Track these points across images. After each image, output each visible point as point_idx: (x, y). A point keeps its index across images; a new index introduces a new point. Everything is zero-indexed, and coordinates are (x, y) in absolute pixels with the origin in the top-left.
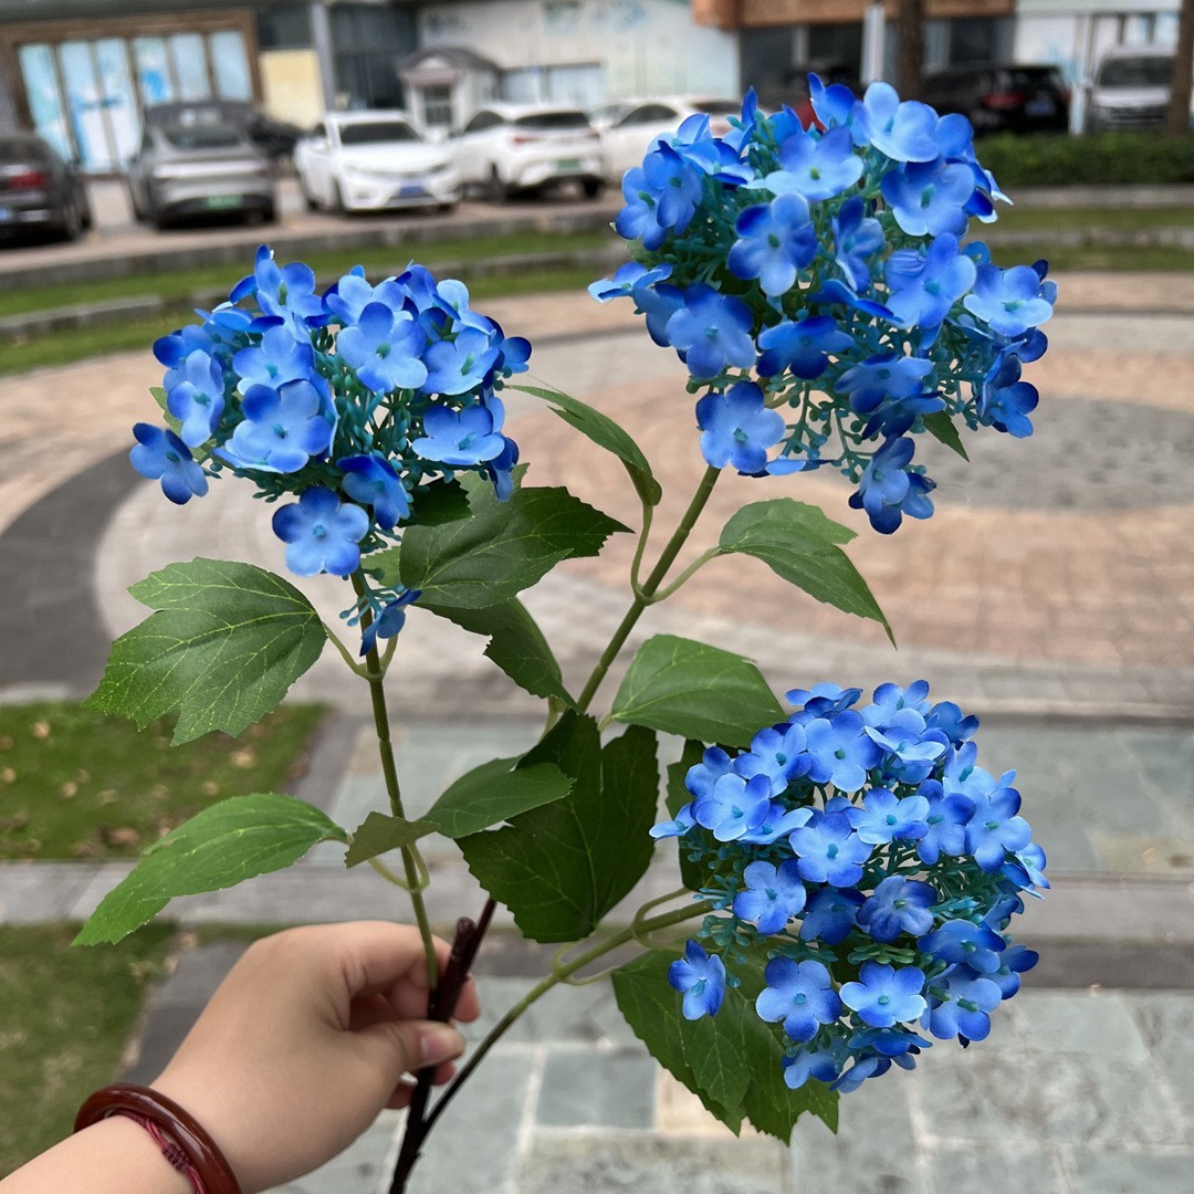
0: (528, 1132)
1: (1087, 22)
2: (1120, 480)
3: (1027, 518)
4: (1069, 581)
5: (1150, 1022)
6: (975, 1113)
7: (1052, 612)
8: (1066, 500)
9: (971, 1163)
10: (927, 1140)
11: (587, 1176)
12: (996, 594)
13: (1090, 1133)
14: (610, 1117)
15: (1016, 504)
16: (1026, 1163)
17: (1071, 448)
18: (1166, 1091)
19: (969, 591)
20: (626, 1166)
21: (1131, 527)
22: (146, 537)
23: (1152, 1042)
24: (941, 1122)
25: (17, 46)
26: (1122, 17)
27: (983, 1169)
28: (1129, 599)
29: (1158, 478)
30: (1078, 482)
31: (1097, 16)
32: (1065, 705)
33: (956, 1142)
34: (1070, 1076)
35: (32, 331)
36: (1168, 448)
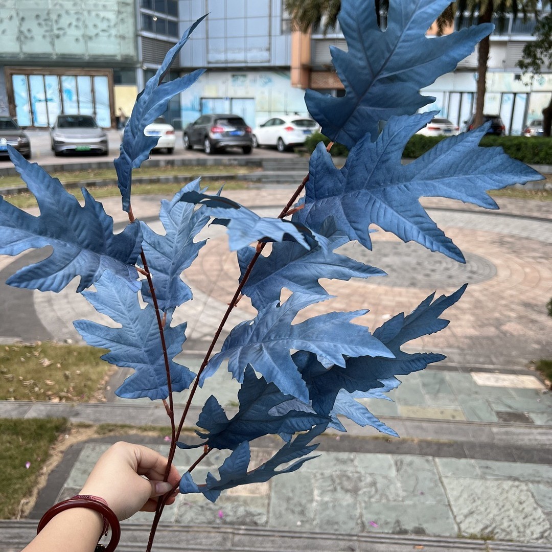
1: (447, 95)
2: (436, 276)
5: (399, 463)
6: (334, 490)
8: (414, 284)
9: (331, 505)
10: (317, 498)
11: (202, 507)
13: (371, 497)
16: (348, 505)
17: (419, 264)
18: (399, 485)
23: (398, 470)
24: (323, 493)
25: (12, 74)
26: (462, 93)
27: (334, 507)
30: (420, 277)
31: (452, 92)
33: (326, 499)
34: (369, 480)
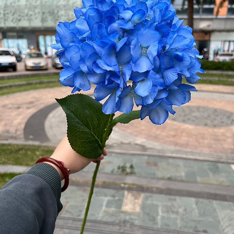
0: (104, 208)
1: (223, 42)
2: (216, 122)
3: (198, 127)
4: (203, 138)
5: (197, 202)
6: (168, 211)
7: (200, 143)
8: (206, 125)
9: (166, 218)
10: (160, 214)
11: (111, 214)
12: (191, 139)
13: (184, 215)
14: (116, 207)
15: (197, 125)
16: (174, 218)
17: (209, 116)
18: (196, 211)
19: (186, 139)
20: (117, 213)
21: (216, 130)
22: (53, 120)
23: (196, 204)
24: (163, 212)
26: (230, 42)
28: (213, 142)
29: (222, 122)
30: (209, 122)
31: (225, 41)
32: (198, 158)
33: (164, 215)
34: (183, 208)
35: (36, 83)
36: (225, 117)
